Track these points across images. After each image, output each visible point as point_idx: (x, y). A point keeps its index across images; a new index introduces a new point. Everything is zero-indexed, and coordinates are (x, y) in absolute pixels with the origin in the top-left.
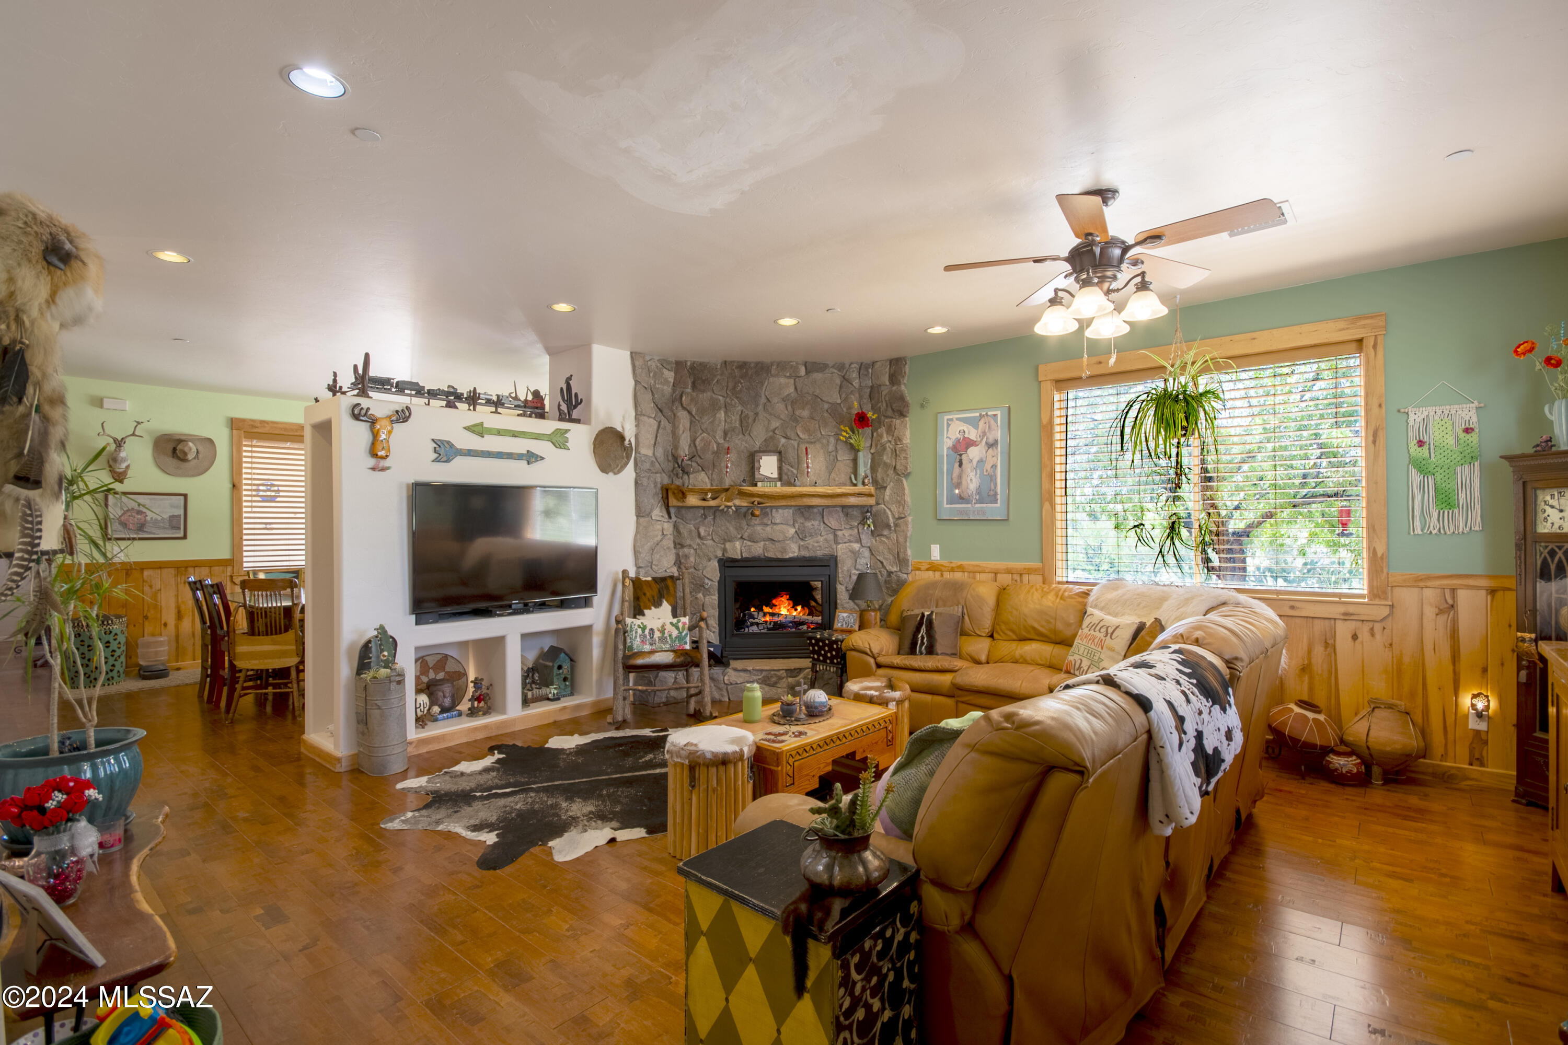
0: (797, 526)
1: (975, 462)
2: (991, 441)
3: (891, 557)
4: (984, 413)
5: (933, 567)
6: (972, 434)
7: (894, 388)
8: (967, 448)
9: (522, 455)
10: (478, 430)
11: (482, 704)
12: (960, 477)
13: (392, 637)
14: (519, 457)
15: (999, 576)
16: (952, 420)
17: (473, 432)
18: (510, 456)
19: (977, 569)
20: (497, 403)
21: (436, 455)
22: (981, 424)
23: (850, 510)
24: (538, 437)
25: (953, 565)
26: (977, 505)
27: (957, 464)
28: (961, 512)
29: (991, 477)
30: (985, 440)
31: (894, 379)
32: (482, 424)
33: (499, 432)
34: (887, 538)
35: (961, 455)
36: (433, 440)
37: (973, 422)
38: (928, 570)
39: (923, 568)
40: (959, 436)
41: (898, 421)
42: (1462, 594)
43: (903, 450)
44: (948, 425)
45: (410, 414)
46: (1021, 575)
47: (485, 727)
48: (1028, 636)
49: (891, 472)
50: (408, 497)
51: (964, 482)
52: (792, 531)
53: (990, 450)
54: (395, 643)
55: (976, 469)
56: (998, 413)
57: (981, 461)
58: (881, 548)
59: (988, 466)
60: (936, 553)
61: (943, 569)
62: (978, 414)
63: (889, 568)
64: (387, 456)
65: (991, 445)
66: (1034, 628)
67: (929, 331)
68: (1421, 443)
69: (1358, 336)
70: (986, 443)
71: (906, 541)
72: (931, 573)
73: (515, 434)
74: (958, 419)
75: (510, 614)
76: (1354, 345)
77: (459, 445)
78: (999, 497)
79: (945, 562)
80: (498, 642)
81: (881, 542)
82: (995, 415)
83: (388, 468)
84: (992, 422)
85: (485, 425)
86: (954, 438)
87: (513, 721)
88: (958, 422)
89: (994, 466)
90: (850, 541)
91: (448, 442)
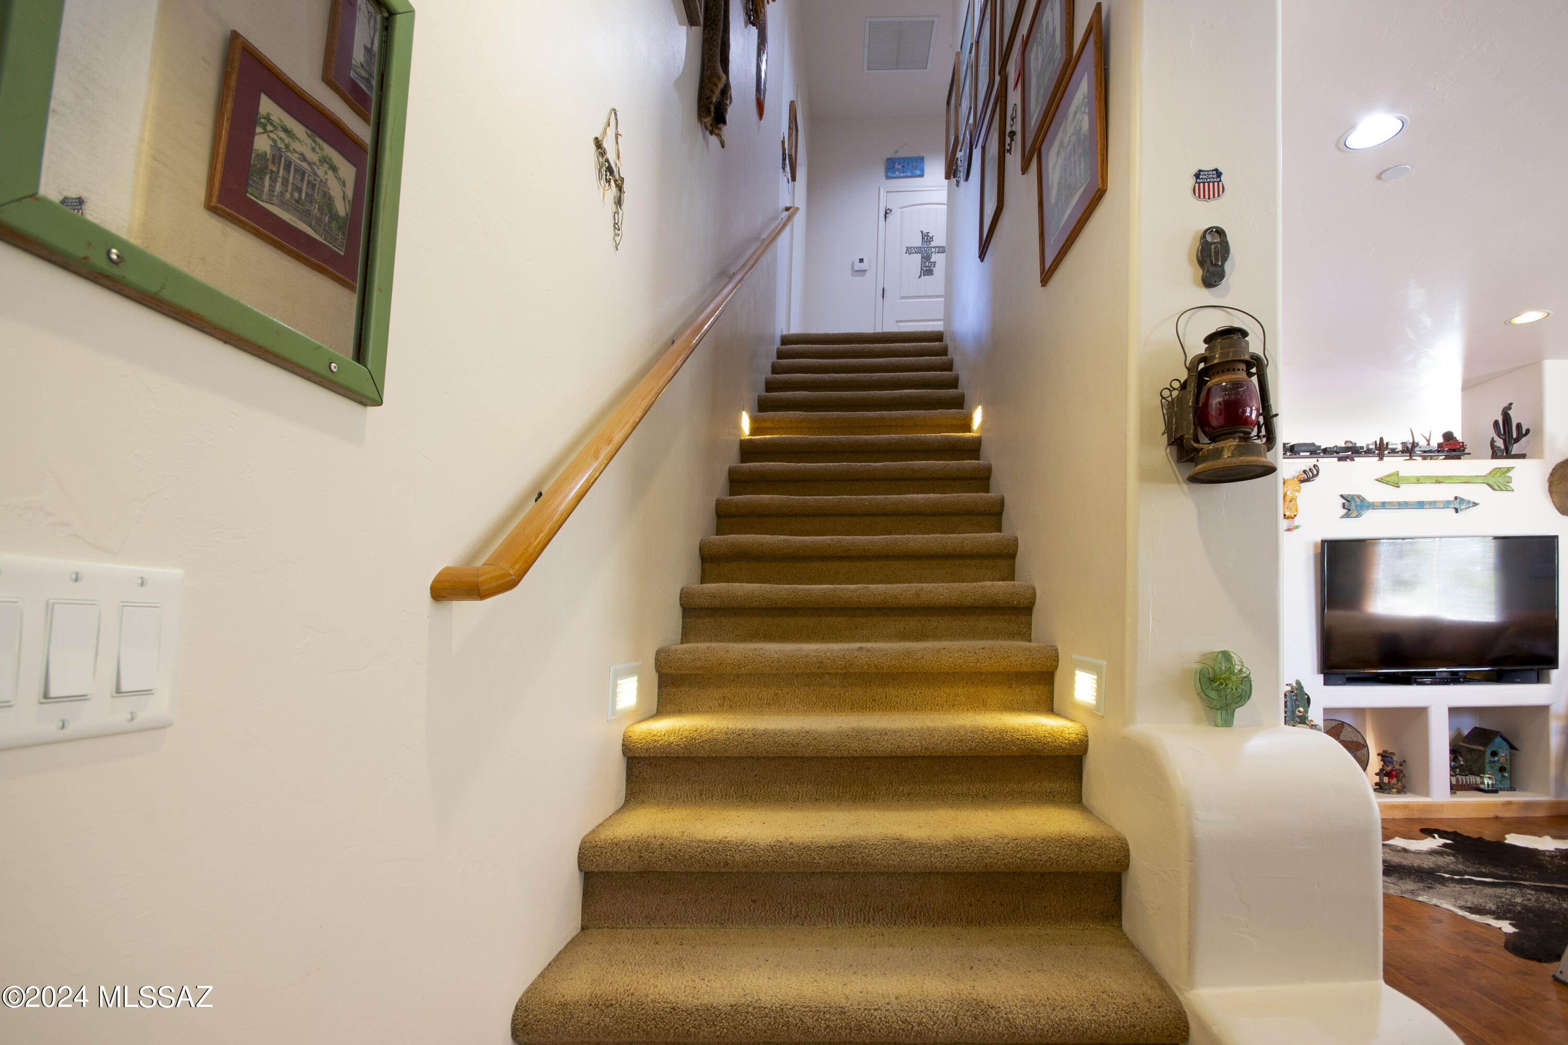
9: (1448, 502)
10: (1393, 481)
11: (1394, 781)
13: (1306, 694)
14: (1446, 505)
17: (1387, 483)
18: (1433, 505)
20: (1409, 450)
21: (1345, 511)
24: (1468, 480)
32: (1397, 474)
33: (1418, 480)
36: (1342, 496)
45: (1318, 472)
47: (1406, 807)
50: (1316, 555)
54: (1308, 700)
64: (1295, 516)
73: (1438, 481)
75: (1432, 684)
77: (1370, 498)
80: (1419, 714)
83: (1297, 527)
85: (1401, 474)
87: (1441, 807)
91: (1359, 497)
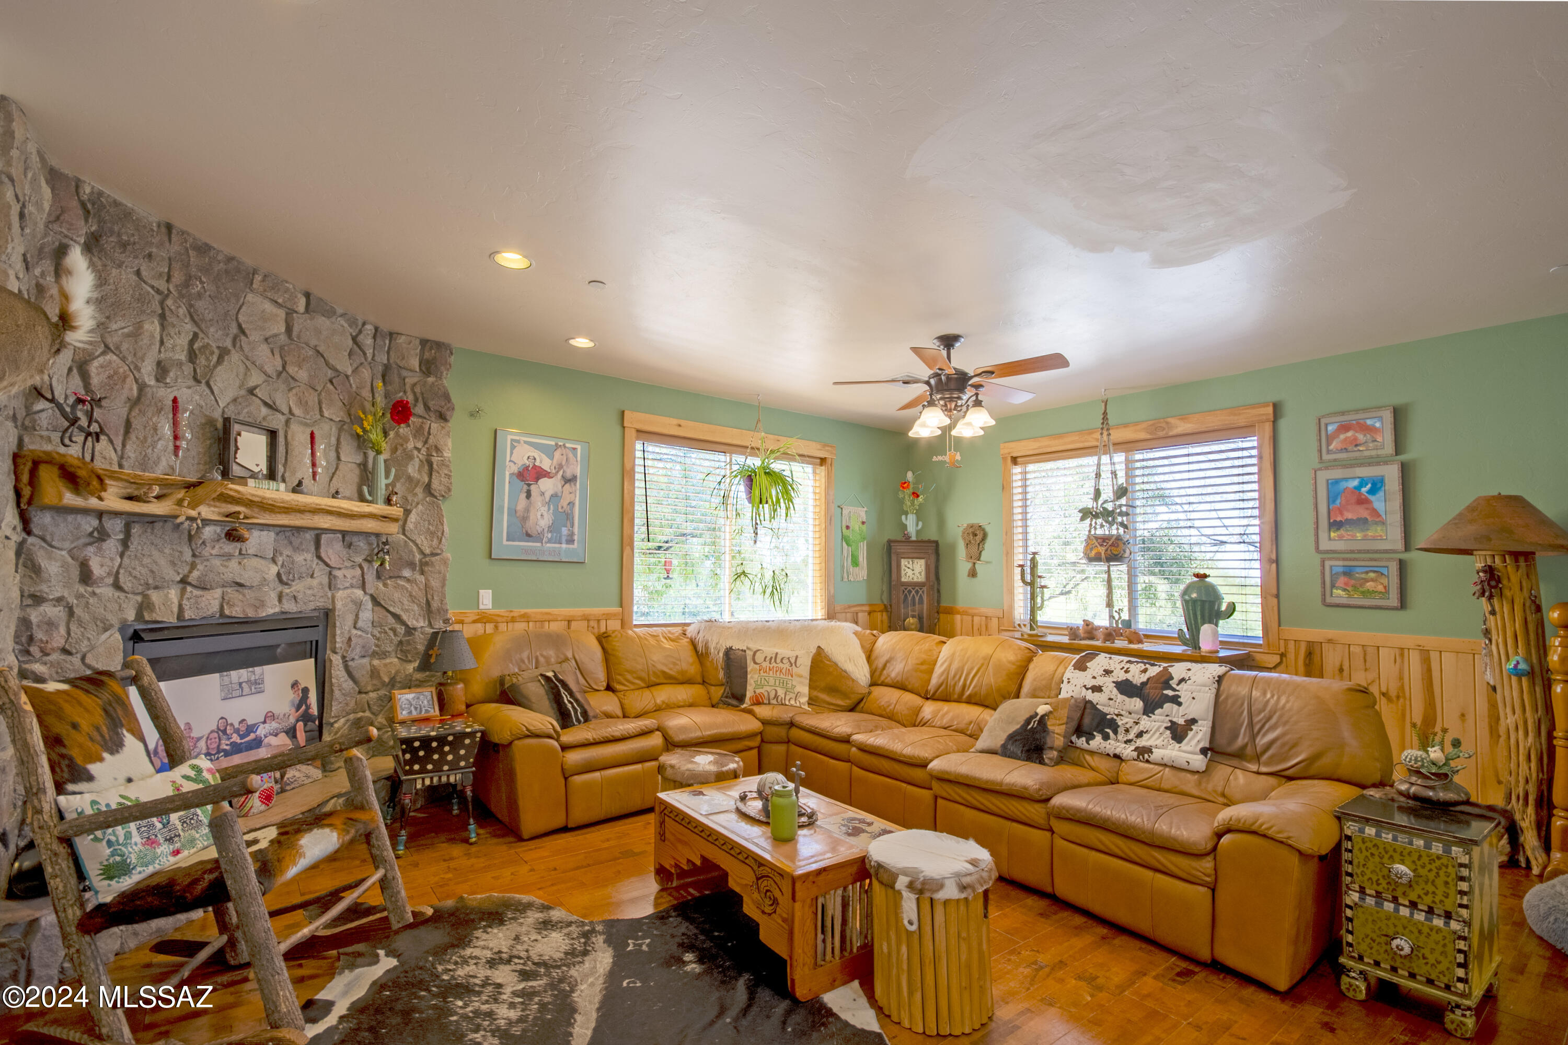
0: (280, 560)
1: (547, 496)
2: (569, 475)
3: (416, 608)
4: (560, 444)
5: (483, 618)
6: (546, 464)
7: (431, 379)
8: (537, 479)
12: (527, 510)
15: (573, 624)
16: (518, 442)
19: (546, 617)
22: (557, 454)
23: (355, 539)
25: (515, 614)
26: (548, 545)
27: (524, 495)
28: (526, 550)
29: (567, 515)
30: (561, 473)
31: (428, 367)
34: (408, 580)
35: (529, 485)
37: (549, 452)
38: (475, 622)
39: (467, 620)
40: (527, 463)
41: (434, 426)
42: (860, 615)
43: (443, 464)
44: (513, 448)
46: (599, 621)
48: (658, 681)
49: (419, 491)
51: (532, 516)
52: (274, 569)
53: (567, 486)
55: (548, 503)
56: (579, 447)
57: (555, 496)
58: (397, 595)
59: (564, 503)
60: (486, 599)
61: (499, 619)
62: (553, 443)
63: (412, 623)
65: (569, 480)
66: (664, 672)
67: (572, 342)
68: (848, 527)
69: (823, 456)
70: (563, 476)
71: (443, 586)
72: (479, 625)
74: (525, 442)
76: (818, 461)
78: (576, 538)
79: (501, 611)
81: (397, 587)
82: (574, 449)
84: (571, 455)
86: (520, 463)
88: (526, 446)
89: (572, 504)
90: (352, 586)
